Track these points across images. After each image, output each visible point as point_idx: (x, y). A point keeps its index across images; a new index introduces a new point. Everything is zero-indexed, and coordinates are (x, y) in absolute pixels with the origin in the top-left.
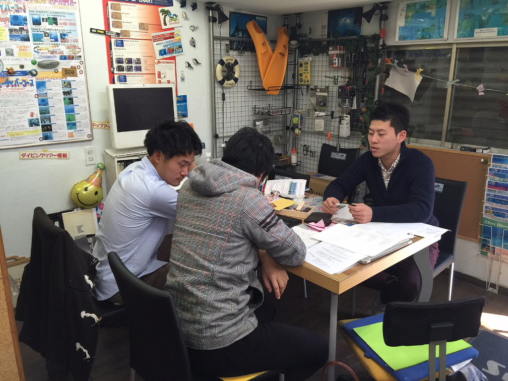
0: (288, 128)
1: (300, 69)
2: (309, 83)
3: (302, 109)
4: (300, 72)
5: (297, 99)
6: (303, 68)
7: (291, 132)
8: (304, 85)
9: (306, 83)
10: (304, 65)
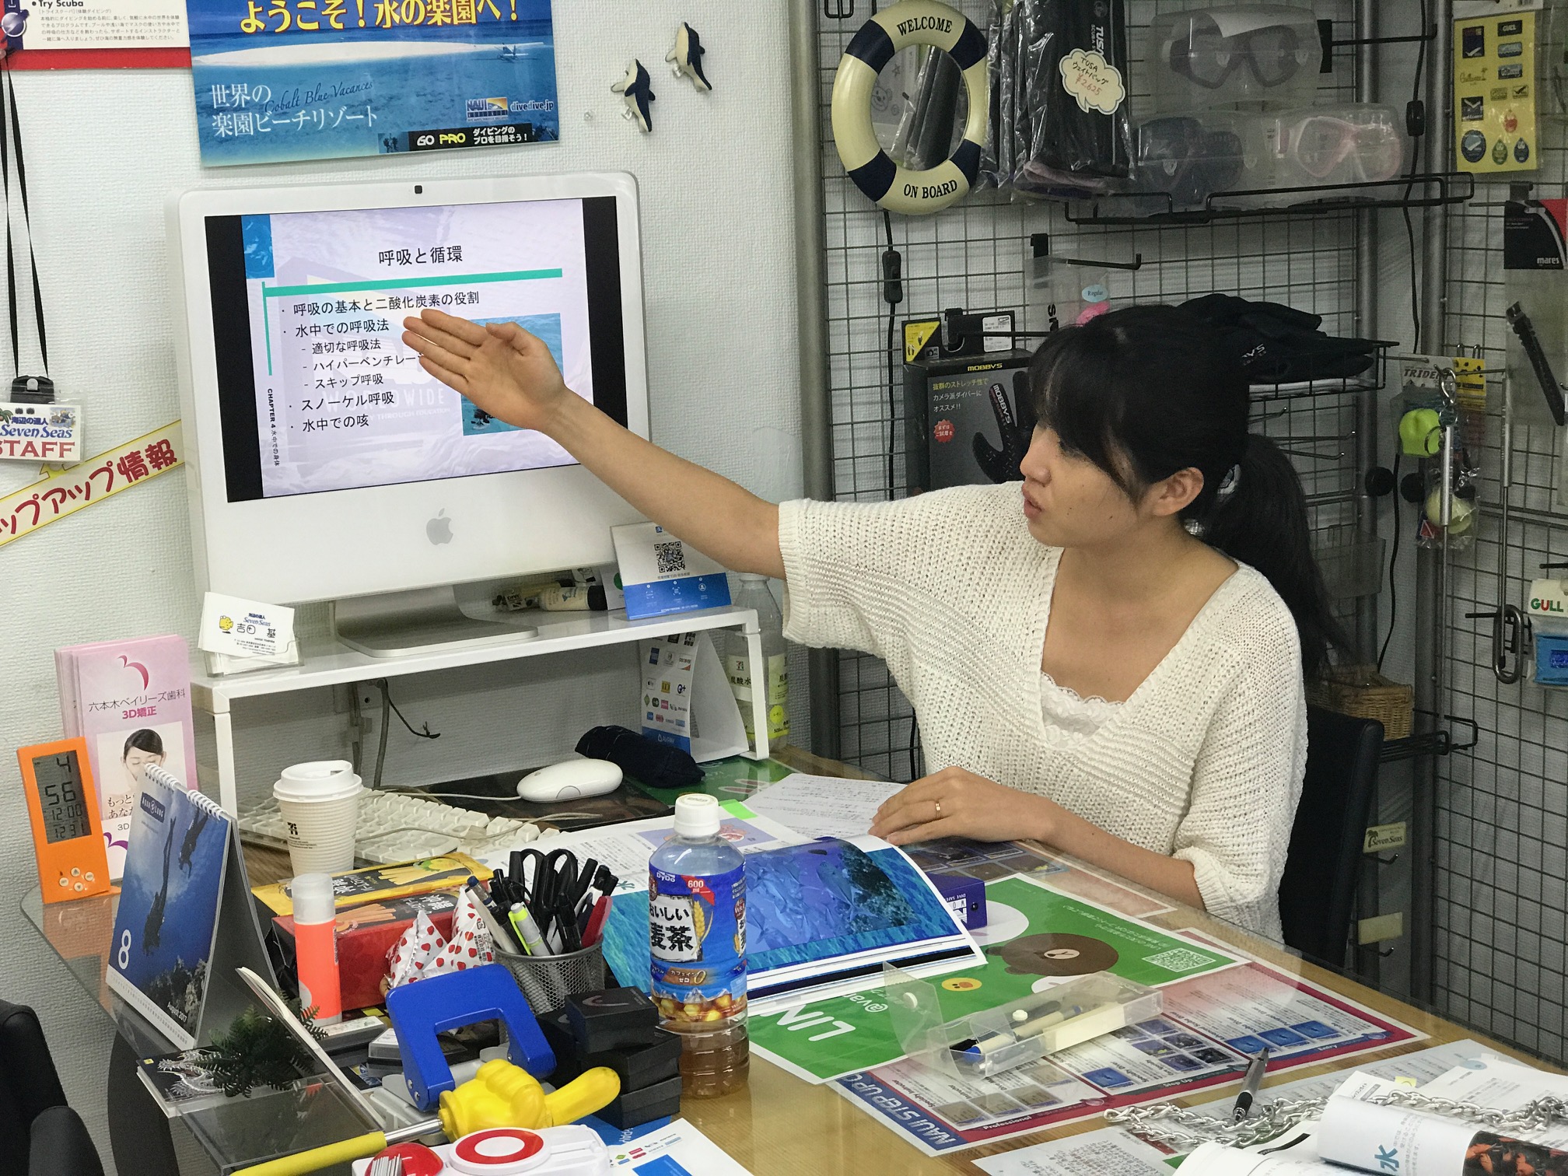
0: (1381, 483)
1: (1464, 66)
2: (1532, 163)
3: (1480, 351)
4: (1463, 91)
5: (1444, 281)
6: (1491, 61)
7: (1407, 509)
8: (1491, 179)
9: (1512, 165)
10: (1492, 40)
